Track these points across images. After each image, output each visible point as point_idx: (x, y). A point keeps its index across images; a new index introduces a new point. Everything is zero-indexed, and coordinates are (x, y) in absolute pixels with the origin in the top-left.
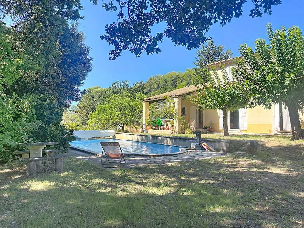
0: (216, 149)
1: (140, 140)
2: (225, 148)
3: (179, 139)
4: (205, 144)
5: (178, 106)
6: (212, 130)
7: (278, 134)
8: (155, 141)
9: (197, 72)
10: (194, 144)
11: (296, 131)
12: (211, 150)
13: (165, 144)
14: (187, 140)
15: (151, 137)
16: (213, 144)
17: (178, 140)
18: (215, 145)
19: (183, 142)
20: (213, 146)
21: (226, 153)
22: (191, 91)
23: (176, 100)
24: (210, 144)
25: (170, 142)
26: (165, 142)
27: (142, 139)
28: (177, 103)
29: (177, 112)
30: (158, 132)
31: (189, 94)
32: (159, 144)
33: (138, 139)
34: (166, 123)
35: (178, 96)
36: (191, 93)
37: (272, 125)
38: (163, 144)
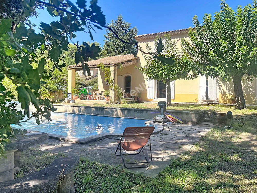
0: (183, 120)
1: (77, 112)
2: (194, 120)
3: (133, 111)
4: (171, 116)
5: (114, 75)
6: (140, 99)
7: (204, 103)
8: (100, 113)
9: (107, 44)
10: (160, 116)
11: (241, 101)
12: (178, 122)
13: (115, 116)
14: (145, 112)
15: (93, 109)
16: (179, 116)
17: (131, 112)
18: (182, 117)
19: (139, 113)
20: (180, 118)
21: (196, 125)
22: (124, 60)
23: (112, 69)
24: (176, 115)
25: (121, 113)
26: (114, 114)
27: (80, 111)
28: (113, 72)
29: (113, 81)
30: (89, 102)
31: (122, 63)
32: (106, 116)
33: (74, 111)
34: (93, 92)
35: (115, 65)
36: (124, 63)
37: (197, 95)
38: (111, 116)
